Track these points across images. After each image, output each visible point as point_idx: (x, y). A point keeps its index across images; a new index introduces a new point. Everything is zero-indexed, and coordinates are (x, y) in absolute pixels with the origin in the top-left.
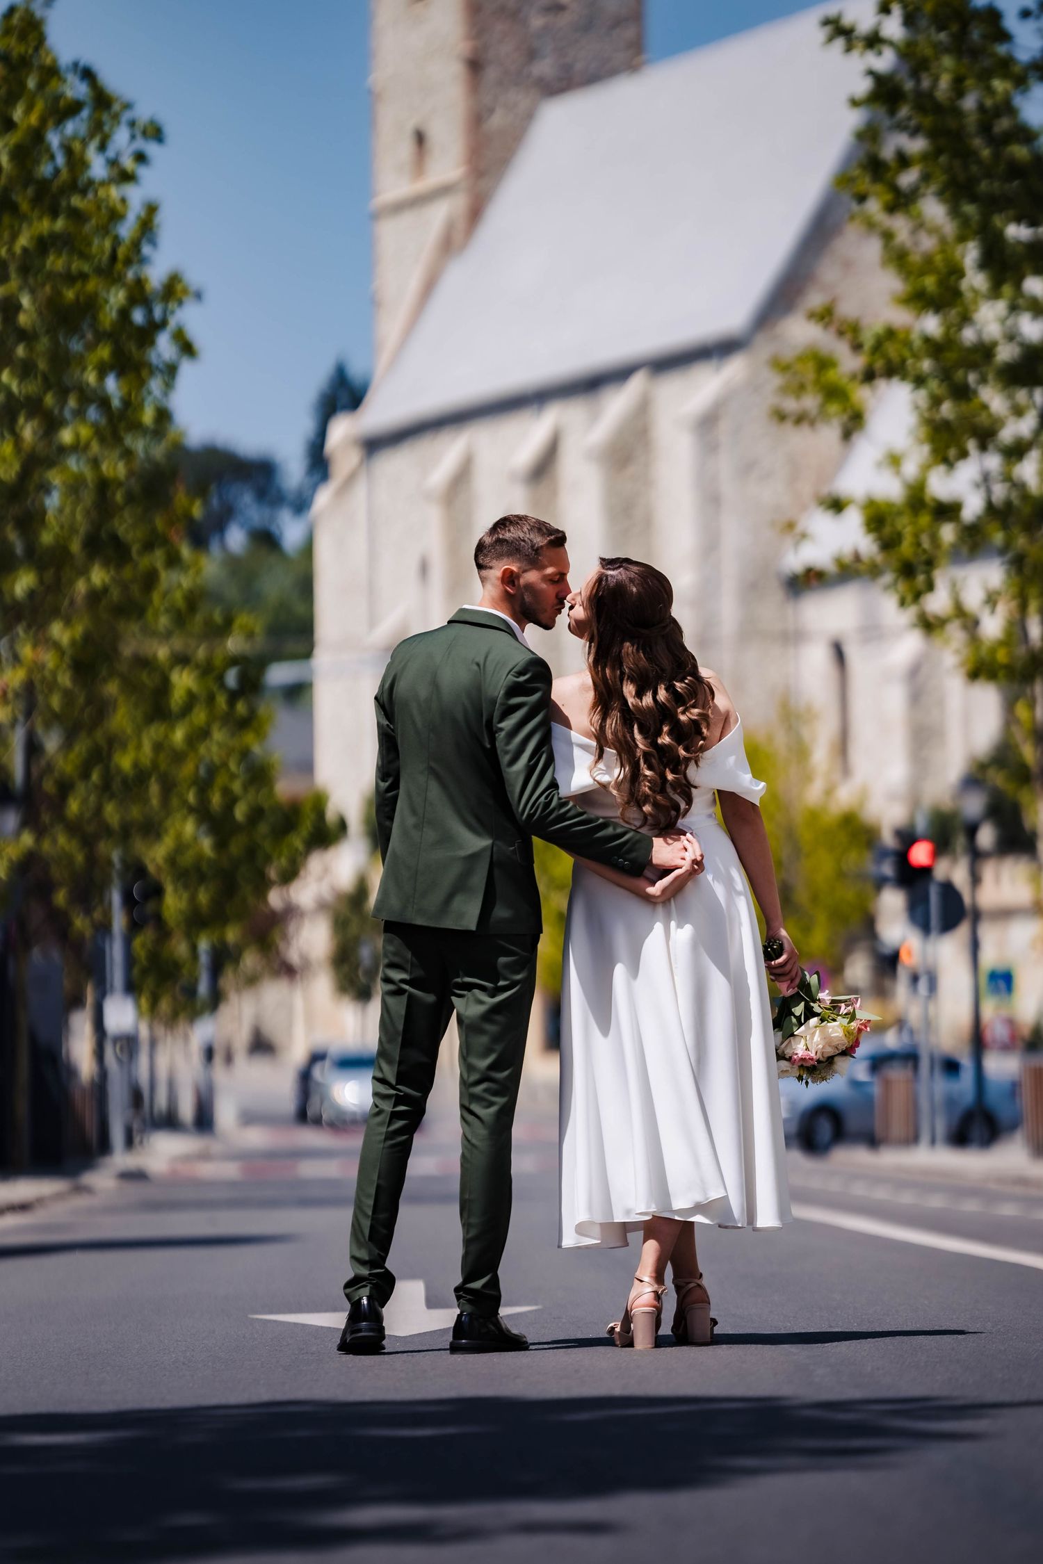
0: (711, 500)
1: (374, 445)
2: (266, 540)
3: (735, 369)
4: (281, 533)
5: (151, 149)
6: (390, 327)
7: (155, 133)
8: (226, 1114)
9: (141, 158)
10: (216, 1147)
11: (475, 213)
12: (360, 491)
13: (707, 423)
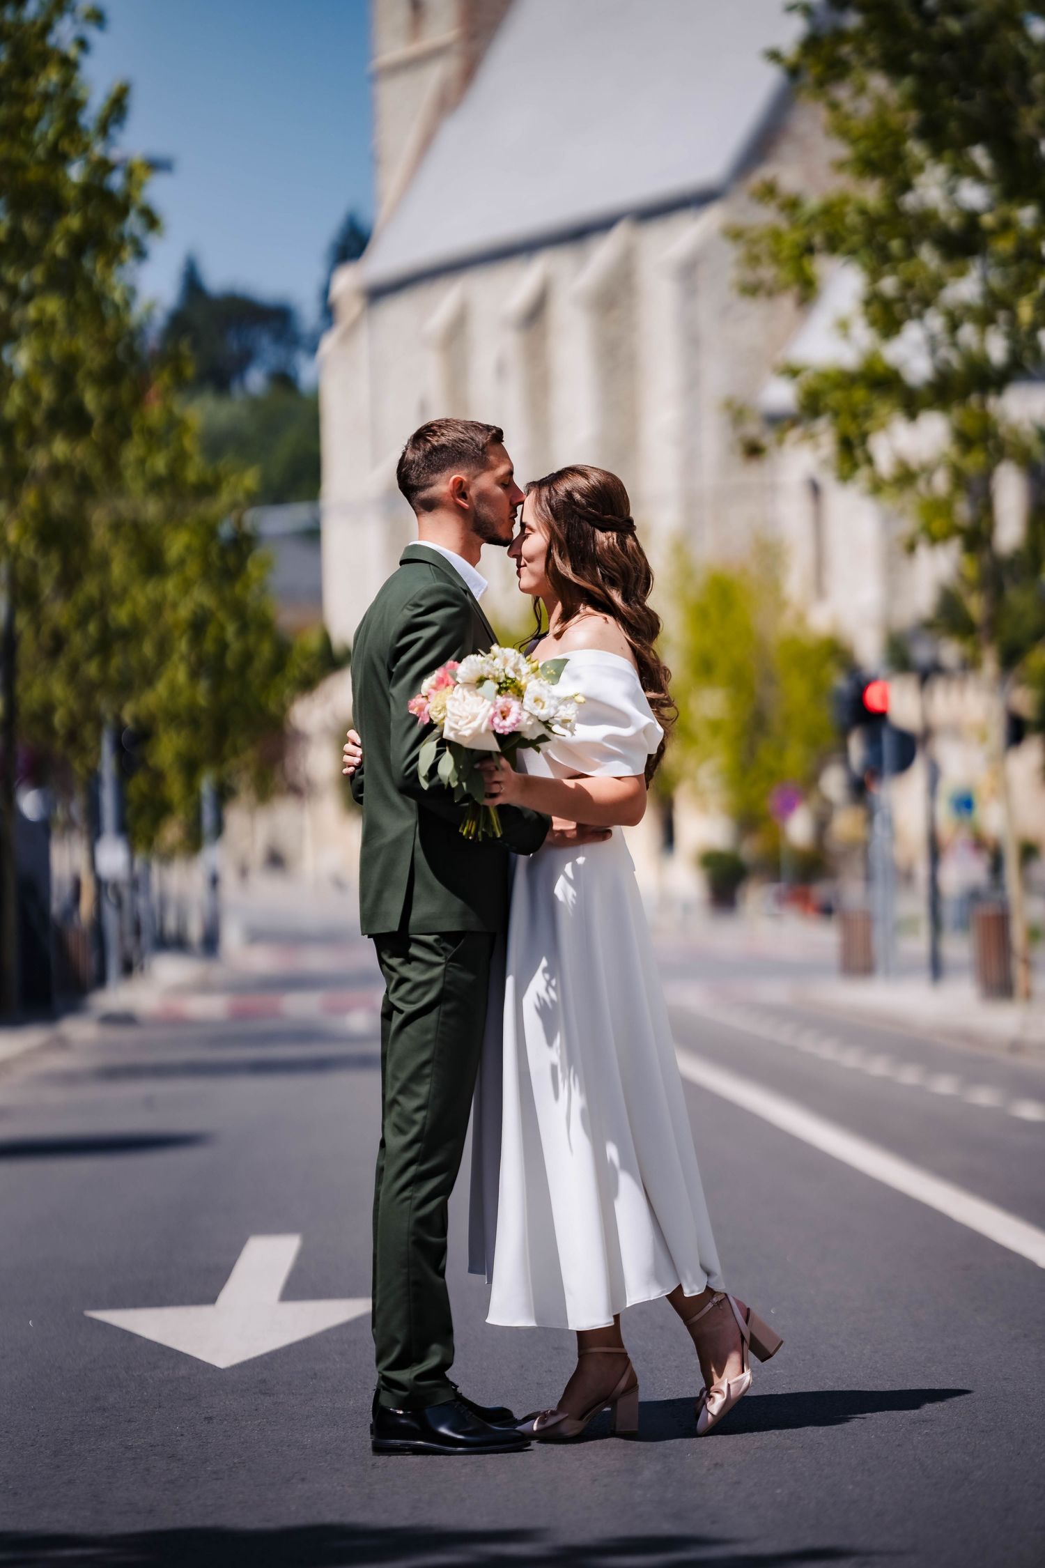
0: (692, 341)
1: (378, 294)
2: (284, 381)
3: (711, 219)
4: (297, 374)
5: (93, 34)
6: (391, 181)
7: (98, 18)
8: (232, 937)
9: (83, 44)
10: (218, 972)
11: (469, 72)
12: (363, 339)
13: (689, 271)
